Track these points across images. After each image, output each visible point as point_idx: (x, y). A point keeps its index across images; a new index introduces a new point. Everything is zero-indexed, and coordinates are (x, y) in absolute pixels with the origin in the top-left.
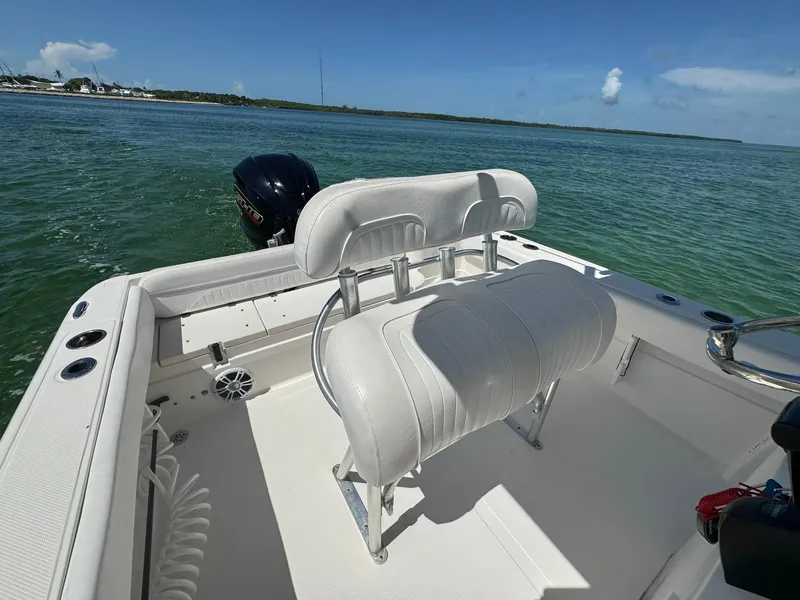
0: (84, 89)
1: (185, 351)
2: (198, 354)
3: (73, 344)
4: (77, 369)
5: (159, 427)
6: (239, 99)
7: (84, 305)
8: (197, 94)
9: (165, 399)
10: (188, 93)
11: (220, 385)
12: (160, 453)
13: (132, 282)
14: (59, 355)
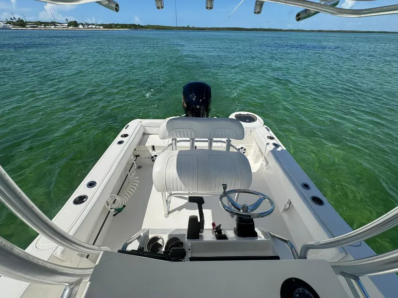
0: (81, 27)
1: (146, 145)
2: (149, 147)
3: (122, 136)
4: (120, 143)
5: (134, 162)
6: (137, 26)
7: (128, 126)
8: (118, 25)
9: (139, 156)
10: (114, 24)
11: (152, 157)
12: (132, 168)
13: (141, 122)
14: (119, 138)
